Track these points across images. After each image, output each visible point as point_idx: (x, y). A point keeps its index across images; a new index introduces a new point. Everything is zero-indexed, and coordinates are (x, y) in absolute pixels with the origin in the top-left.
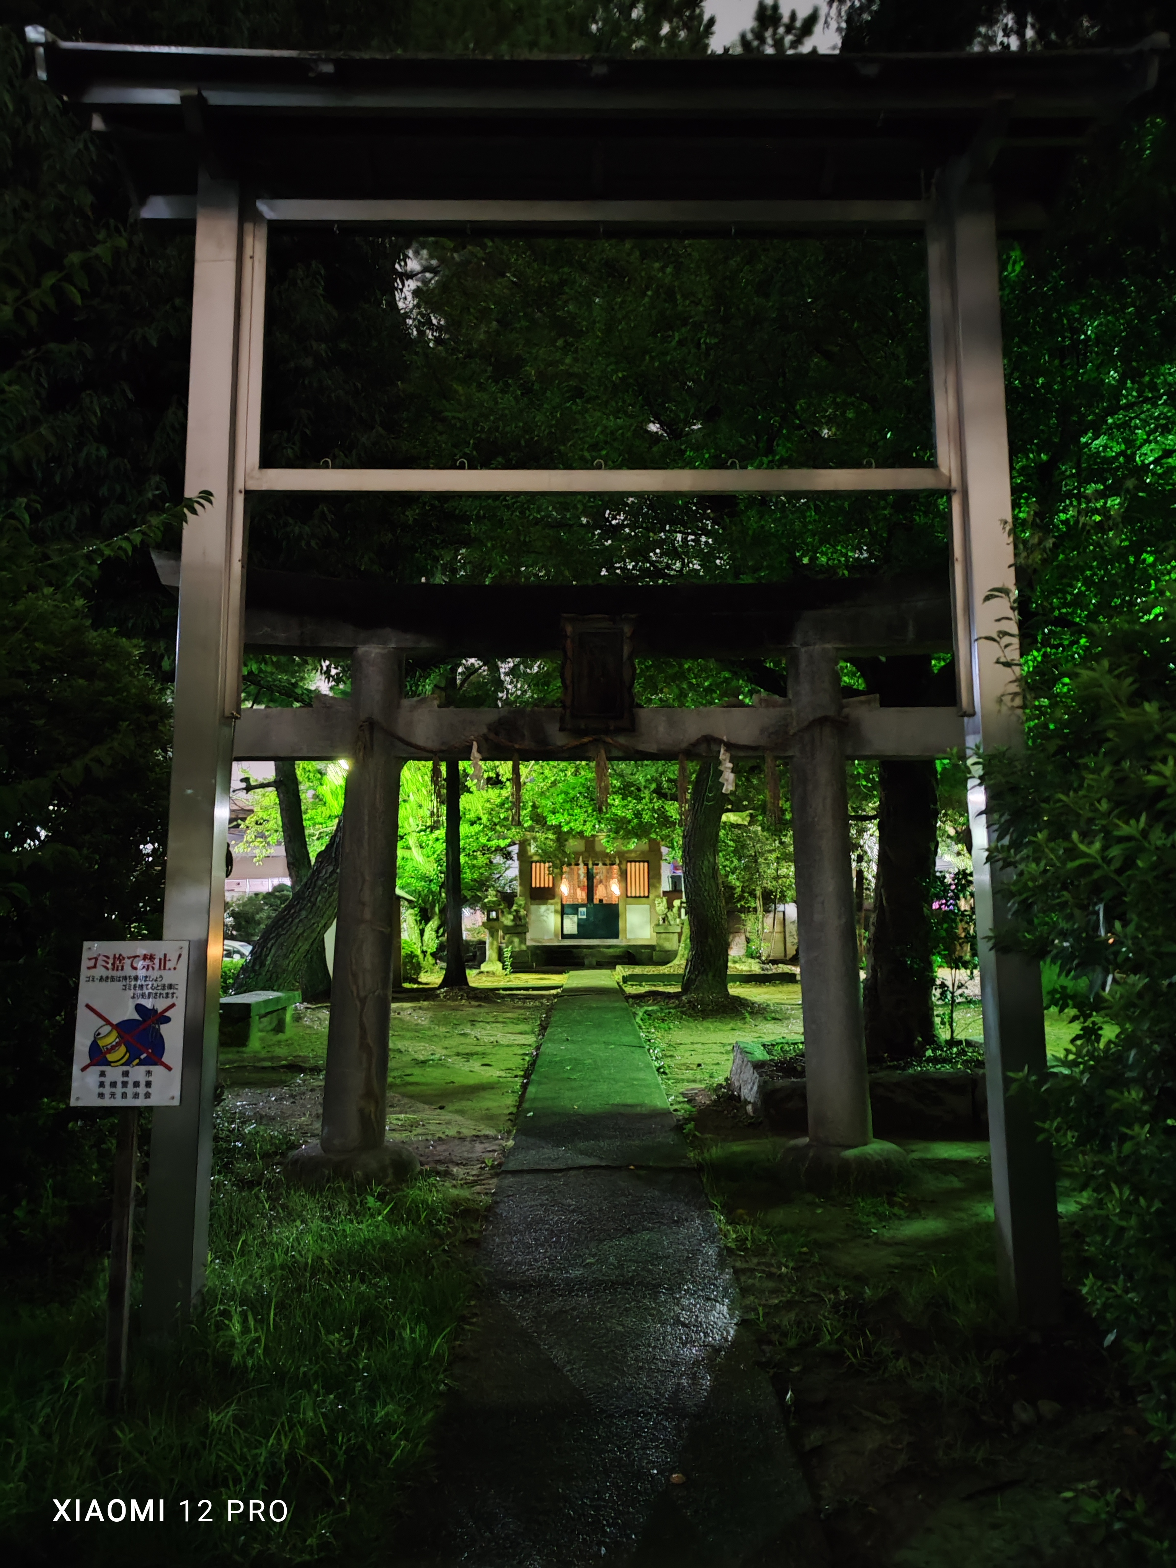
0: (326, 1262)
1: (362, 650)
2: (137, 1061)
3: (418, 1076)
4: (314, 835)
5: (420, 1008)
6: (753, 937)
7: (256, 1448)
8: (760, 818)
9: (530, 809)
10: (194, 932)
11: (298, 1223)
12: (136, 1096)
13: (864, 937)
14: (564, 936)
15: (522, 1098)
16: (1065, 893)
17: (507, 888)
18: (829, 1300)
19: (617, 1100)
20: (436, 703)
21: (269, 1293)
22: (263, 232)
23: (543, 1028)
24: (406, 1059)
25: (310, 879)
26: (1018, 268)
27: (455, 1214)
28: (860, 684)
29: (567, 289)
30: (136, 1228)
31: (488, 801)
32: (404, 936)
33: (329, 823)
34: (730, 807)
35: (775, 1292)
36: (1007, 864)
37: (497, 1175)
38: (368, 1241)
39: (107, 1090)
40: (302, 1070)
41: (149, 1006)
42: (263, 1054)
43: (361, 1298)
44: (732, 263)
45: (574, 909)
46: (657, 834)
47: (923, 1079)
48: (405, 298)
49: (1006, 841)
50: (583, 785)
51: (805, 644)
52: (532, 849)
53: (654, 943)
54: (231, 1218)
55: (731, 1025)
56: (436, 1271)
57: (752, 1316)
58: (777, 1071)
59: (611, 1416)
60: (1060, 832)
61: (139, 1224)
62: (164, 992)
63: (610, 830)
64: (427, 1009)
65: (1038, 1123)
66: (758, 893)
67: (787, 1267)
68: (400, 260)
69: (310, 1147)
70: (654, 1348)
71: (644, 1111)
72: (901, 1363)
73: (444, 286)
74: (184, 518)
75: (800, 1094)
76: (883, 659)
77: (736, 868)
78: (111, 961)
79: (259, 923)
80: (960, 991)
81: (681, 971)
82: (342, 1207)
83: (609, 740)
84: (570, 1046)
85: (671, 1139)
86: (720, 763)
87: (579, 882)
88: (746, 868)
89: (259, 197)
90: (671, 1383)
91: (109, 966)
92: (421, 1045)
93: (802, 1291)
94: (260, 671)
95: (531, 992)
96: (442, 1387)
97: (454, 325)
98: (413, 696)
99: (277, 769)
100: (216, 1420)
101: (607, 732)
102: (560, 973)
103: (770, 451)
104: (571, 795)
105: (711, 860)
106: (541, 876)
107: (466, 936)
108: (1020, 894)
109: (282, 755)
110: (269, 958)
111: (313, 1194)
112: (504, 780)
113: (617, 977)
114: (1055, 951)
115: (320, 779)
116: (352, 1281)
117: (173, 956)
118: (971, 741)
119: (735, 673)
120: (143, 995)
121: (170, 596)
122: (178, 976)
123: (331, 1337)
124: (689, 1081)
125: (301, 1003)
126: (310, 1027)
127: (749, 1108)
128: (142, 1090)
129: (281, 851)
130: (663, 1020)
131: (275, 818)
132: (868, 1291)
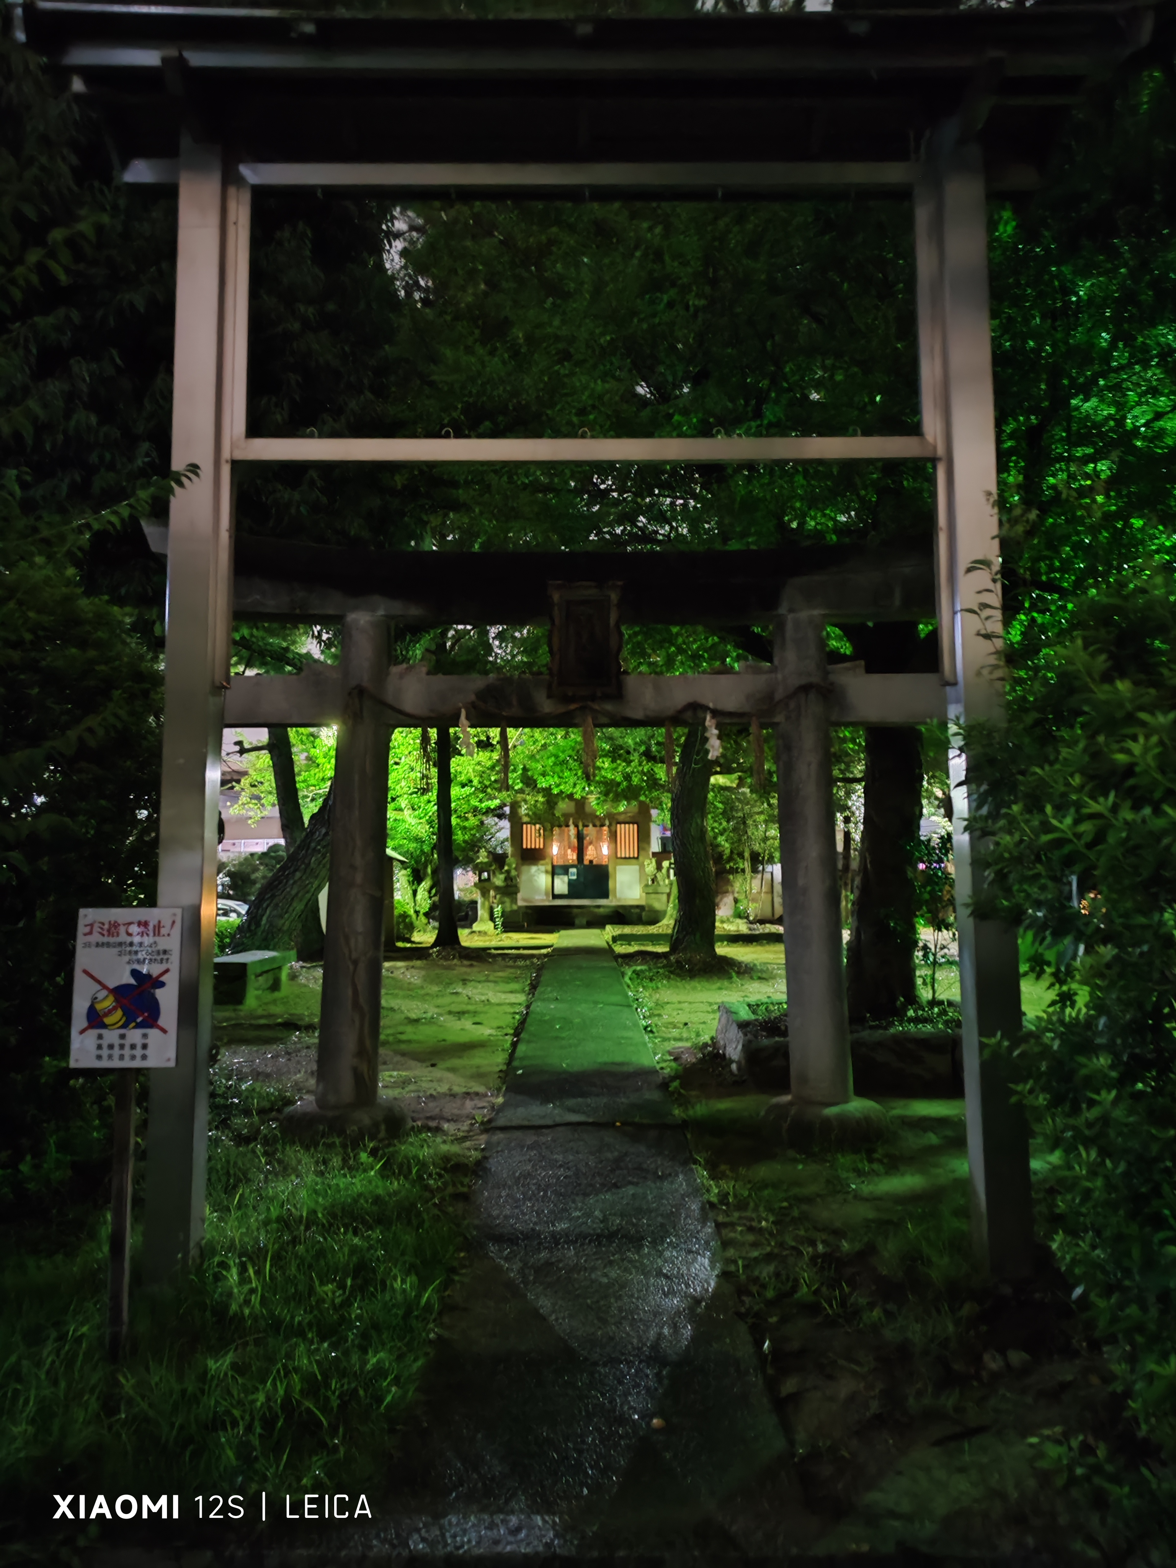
0: (320, 1215)
1: (351, 617)
2: (133, 1024)
3: (410, 1032)
4: (307, 797)
5: (413, 967)
6: (741, 897)
7: (253, 1393)
8: (749, 780)
9: (520, 772)
10: (188, 900)
11: (293, 1177)
12: (133, 1057)
13: (847, 900)
14: (555, 897)
15: (512, 1056)
16: (1038, 866)
17: (498, 848)
18: (808, 1253)
19: (603, 1058)
20: (424, 670)
21: (265, 1245)
22: (246, 197)
23: (534, 987)
24: (399, 1017)
25: (303, 841)
26: (1009, 229)
27: (445, 1169)
28: (846, 649)
29: (554, 249)
30: (136, 1182)
31: (479, 763)
32: (397, 896)
33: (323, 785)
34: (718, 769)
35: (755, 1245)
36: (985, 833)
37: (486, 1131)
38: (360, 1195)
39: (105, 1052)
40: (297, 1028)
41: (145, 971)
42: (260, 1012)
43: (354, 1250)
44: (721, 224)
45: (565, 870)
46: (646, 796)
47: (903, 1040)
48: (393, 260)
49: (984, 811)
50: (573, 749)
51: (791, 610)
52: (523, 810)
53: (643, 903)
54: (228, 1173)
55: (718, 985)
56: (426, 1225)
57: (732, 1268)
58: (762, 1030)
59: (596, 1364)
60: (1034, 804)
61: (138, 1180)
62: (159, 958)
63: (600, 793)
64: (420, 968)
65: (1012, 1086)
66: (747, 855)
67: (767, 1220)
68: (387, 221)
69: (305, 1103)
70: (638, 1299)
71: (631, 1069)
72: (876, 1313)
73: (431, 247)
74: (171, 491)
75: (783, 1052)
76: (870, 624)
77: (725, 830)
78: (106, 927)
79: (254, 882)
80: (942, 953)
81: (670, 931)
82: (336, 1162)
83: (596, 707)
84: (560, 1006)
85: (654, 1095)
86: (705, 729)
87: (569, 843)
88: (735, 830)
89: (242, 161)
90: (652, 1333)
91: (105, 933)
92: (414, 1004)
93: (781, 1245)
94: (252, 635)
95: (522, 952)
96: (432, 1335)
97: (441, 287)
98: (402, 662)
99: (270, 733)
100: (214, 1367)
101: (593, 698)
102: (551, 932)
103: (758, 414)
104: (561, 759)
105: (699, 821)
106: (532, 837)
107: (457, 895)
108: (996, 864)
109: (274, 720)
110: (264, 919)
111: (307, 1148)
112: (495, 743)
113: (606, 937)
114: (1027, 921)
115: (313, 742)
116: (345, 1233)
117: (166, 923)
118: (953, 711)
119: (723, 639)
120: (139, 962)
121: (159, 563)
122: (172, 942)
123: (325, 1288)
124: (675, 1039)
125: (297, 961)
126: (305, 986)
127: (734, 1067)
128: (138, 1052)
129: (276, 812)
130: (651, 980)
131: (269, 780)
132: (845, 1244)
